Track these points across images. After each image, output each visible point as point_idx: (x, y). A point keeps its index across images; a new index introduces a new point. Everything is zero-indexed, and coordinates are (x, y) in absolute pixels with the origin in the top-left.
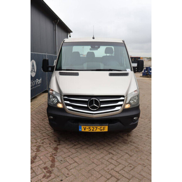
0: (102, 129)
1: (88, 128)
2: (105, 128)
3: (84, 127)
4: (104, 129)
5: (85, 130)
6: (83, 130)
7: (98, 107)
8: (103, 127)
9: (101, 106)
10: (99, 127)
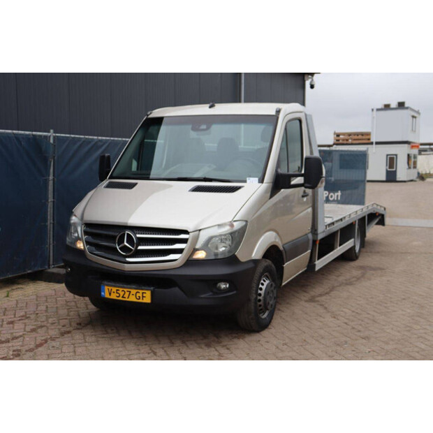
0: (140, 297)
1: (115, 292)
2: (144, 295)
3: (109, 289)
4: (143, 297)
5: (110, 294)
6: (107, 296)
7: (132, 250)
8: (141, 291)
9: (140, 248)
10: (134, 291)
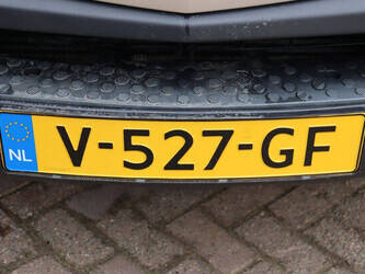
0: (289, 154)
1: (119, 143)
3: (62, 130)
4: (311, 149)
10: (254, 131)
